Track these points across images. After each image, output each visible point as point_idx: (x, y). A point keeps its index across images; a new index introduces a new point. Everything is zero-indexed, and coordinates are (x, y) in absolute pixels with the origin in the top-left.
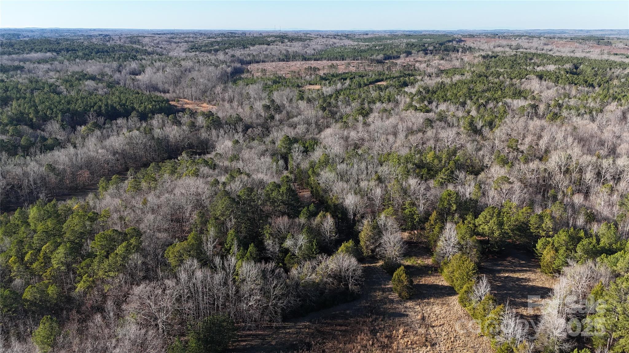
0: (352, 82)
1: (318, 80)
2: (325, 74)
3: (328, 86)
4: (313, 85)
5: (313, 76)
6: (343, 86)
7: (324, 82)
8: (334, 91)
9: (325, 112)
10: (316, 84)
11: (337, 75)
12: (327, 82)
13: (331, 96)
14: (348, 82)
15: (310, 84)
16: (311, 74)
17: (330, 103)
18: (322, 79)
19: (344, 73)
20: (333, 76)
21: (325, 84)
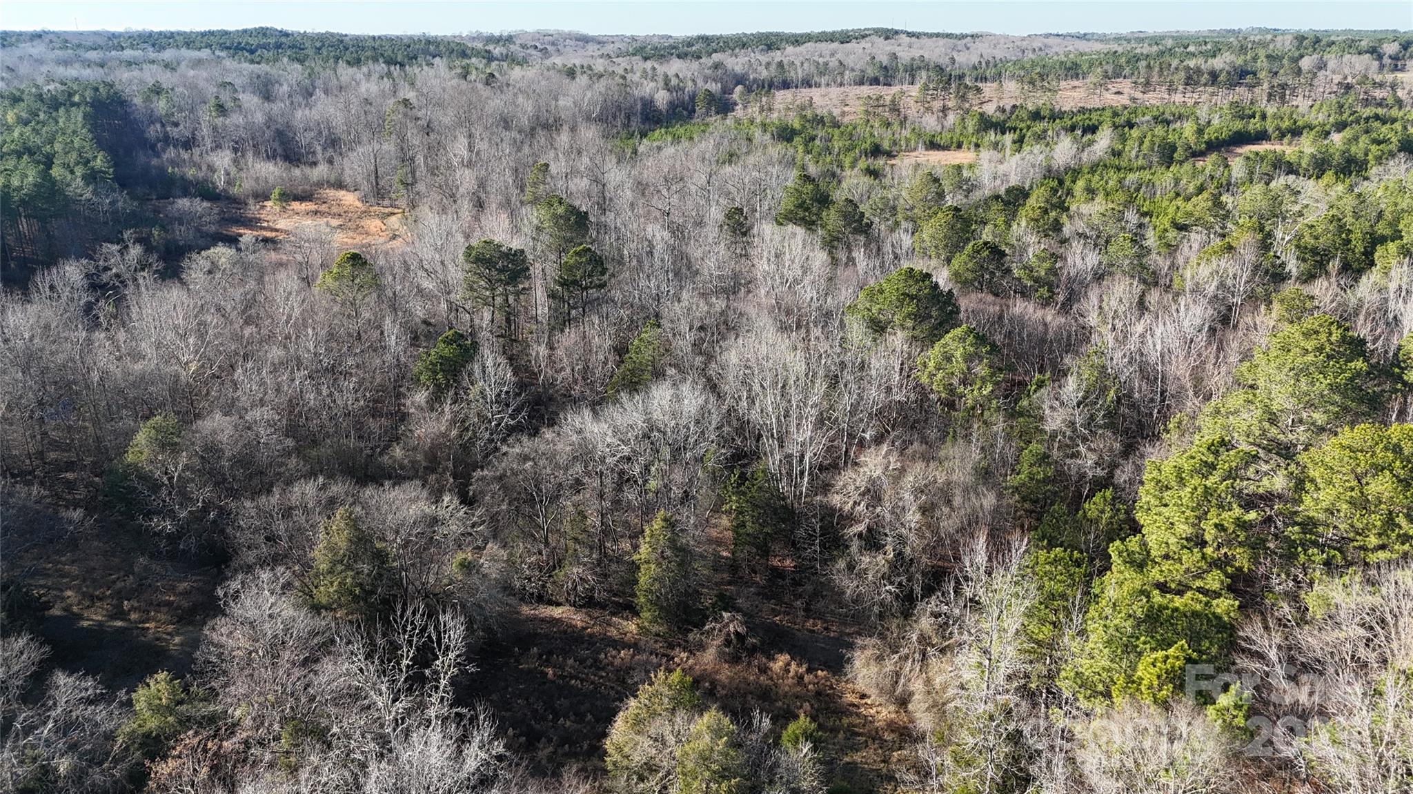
0: (1123, 138)
1: (970, 130)
2: (1004, 111)
3: (1008, 152)
4: (946, 148)
5: (952, 118)
6: (1085, 156)
7: (992, 136)
8: (1036, 174)
9: (935, 352)
10: (959, 146)
11: (1055, 116)
12: (1008, 138)
13: (1014, 199)
14: (1104, 141)
15: (933, 145)
16: (944, 110)
17: (996, 253)
18: (986, 124)
19: (1082, 111)
20: (1036, 116)
21: (997, 144)
